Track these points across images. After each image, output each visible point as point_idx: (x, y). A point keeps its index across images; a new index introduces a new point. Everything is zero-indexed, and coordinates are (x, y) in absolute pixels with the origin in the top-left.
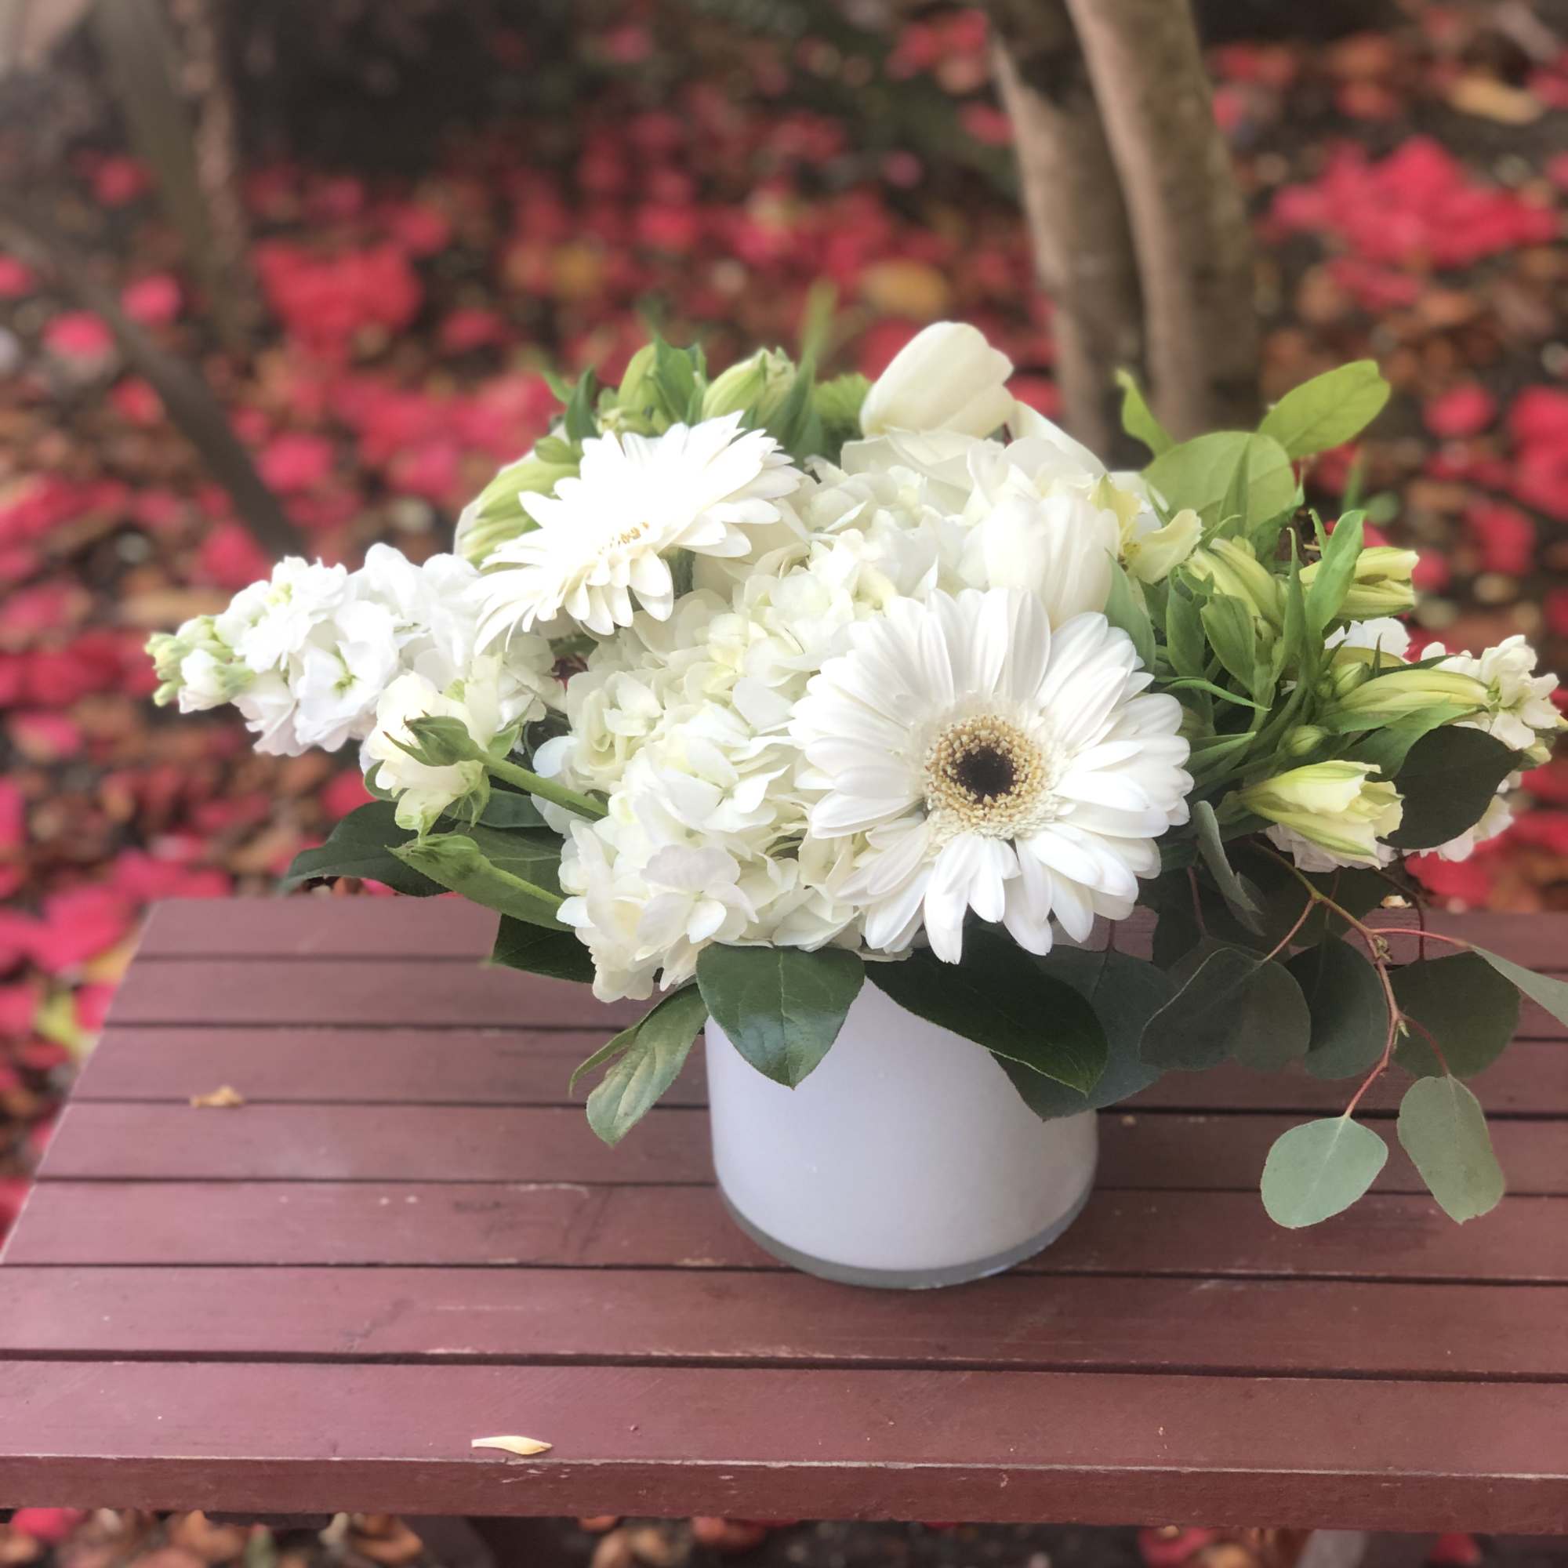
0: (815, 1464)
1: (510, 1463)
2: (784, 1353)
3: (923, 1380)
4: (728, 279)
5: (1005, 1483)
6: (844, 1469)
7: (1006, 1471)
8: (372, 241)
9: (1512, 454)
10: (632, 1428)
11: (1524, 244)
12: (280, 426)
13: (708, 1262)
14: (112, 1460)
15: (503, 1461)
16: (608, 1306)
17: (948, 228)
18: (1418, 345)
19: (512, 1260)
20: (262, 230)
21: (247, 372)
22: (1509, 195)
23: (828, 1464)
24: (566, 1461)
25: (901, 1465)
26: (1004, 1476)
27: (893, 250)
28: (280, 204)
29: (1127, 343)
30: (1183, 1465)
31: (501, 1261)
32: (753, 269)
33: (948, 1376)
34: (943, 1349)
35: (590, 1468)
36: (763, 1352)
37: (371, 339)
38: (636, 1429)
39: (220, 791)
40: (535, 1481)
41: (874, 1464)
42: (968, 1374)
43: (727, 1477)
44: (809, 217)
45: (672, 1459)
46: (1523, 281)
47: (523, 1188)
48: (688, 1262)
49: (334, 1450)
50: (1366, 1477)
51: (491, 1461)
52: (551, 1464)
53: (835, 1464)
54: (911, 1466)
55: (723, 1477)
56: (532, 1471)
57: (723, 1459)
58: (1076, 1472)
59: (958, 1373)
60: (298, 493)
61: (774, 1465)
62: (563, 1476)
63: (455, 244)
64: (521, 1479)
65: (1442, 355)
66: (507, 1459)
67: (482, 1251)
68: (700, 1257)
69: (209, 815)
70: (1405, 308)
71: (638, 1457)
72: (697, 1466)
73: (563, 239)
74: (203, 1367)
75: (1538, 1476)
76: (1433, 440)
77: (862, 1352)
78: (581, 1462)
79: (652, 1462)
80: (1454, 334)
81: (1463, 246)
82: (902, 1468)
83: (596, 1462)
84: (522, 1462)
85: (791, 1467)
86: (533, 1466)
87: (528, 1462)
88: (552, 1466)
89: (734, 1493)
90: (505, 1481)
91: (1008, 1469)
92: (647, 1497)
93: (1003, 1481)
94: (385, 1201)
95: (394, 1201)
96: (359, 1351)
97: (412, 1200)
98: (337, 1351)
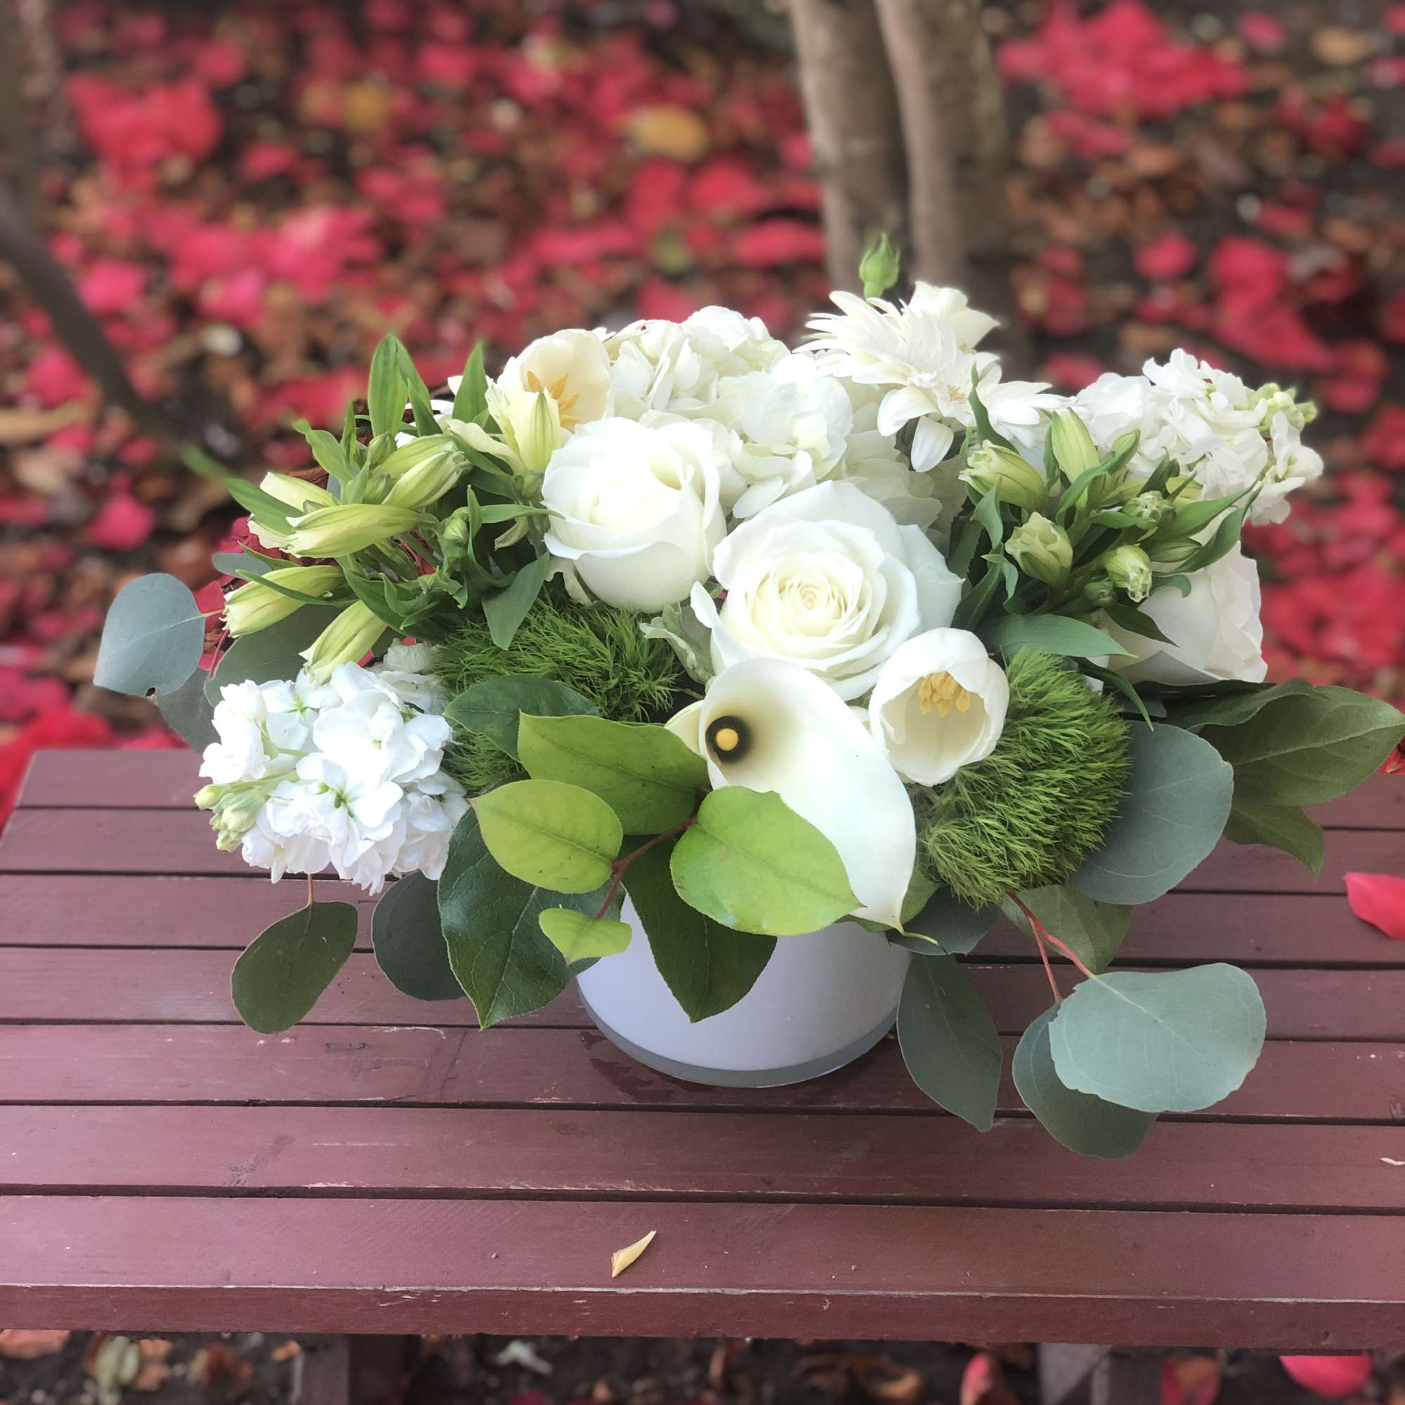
0: (660, 1290)
1: (388, 1290)
2: (628, 1187)
3: (754, 1213)
4: (505, 116)
5: (827, 1306)
6: (686, 1294)
7: (828, 1297)
8: (175, 75)
9: (1211, 299)
10: (493, 1256)
11: (1220, 98)
12: (94, 252)
13: (555, 1100)
14: (27, 1288)
15: (381, 1288)
16: (469, 1143)
17: (704, 71)
18: (1127, 194)
20: (72, 62)
21: (64, 199)
22: (1206, 49)
23: (671, 1291)
24: (437, 1288)
25: (736, 1291)
26: (827, 1300)
27: (654, 94)
28: (90, 38)
29: (892, 216)
30: (986, 1291)
32: (527, 108)
33: (776, 1209)
34: (769, 1183)
35: (456, 1295)
36: (608, 1186)
37: (177, 169)
38: (497, 1257)
39: (54, 604)
40: (408, 1304)
41: (711, 1291)
42: (792, 1206)
43: (581, 1302)
44: (578, 61)
45: (533, 1286)
46: (1220, 135)
47: (387, 1030)
48: (538, 1100)
49: (228, 1281)
50: (1144, 1301)
51: (370, 1288)
52: (424, 1290)
53: (678, 1290)
54: (744, 1292)
55: (577, 1302)
56: (407, 1296)
57: (579, 1286)
58: (891, 1297)
59: (783, 1205)
60: (115, 315)
61: (623, 1291)
62: (434, 1301)
63: (252, 78)
64: (397, 1303)
65: (1148, 203)
66: (384, 1287)
67: (352, 1090)
68: (548, 1096)
69: (45, 625)
70: (1117, 158)
71: (500, 1284)
72: (554, 1292)
73: (352, 78)
74: (105, 1200)
76: (1143, 284)
77: (696, 1187)
78: (450, 1288)
79: (514, 1289)
80: (1158, 184)
81: (1167, 98)
82: (736, 1294)
83: (464, 1289)
84: (398, 1289)
85: (637, 1293)
86: (408, 1292)
87: (403, 1289)
88: (425, 1292)
89: (587, 1314)
90: (382, 1305)
91: (831, 1295)
92: (508, 1318)
93: (826, 1304)
94: (261, 1042)
95: (269, 1043)
96: (246, 1185)
97: (286, 1041)
98: (226, 1186)
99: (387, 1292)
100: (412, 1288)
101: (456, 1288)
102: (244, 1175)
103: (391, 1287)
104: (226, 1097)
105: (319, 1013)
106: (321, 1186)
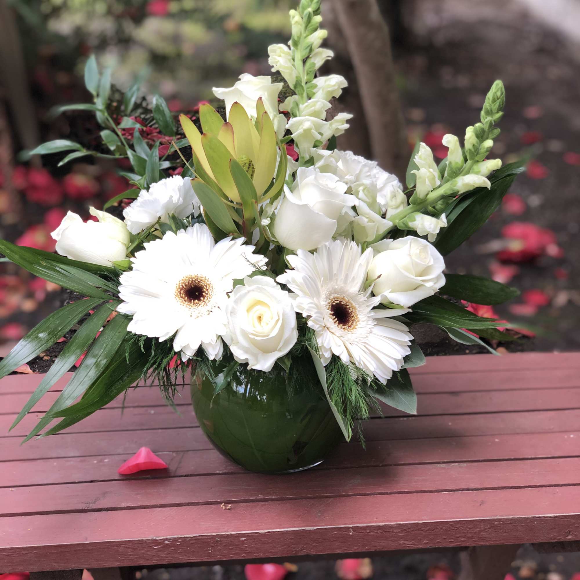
0: (278, 530)
2: (260, 497)
6: (289, 531)
13: (225, 471)
15: (154, 538)
23: (283, 530)
24: (180, 536)
30: (420, 521)
31: (144, 477)
35: (189, 539)
36: (251, 497)
40: (167, 547)
41: (300, 528)
42: (332, 499)
43: (243, 539)
49: (86, 540)
50: (489, 520)
51: (150, 538)
53: (285, 529)
54: (315, 528)
56: (166, 542)
59: (328, 499)
61: (262, 531)
62: (179, 543)
64: (162, 546)
66: (156, 537)
72: (231, 534)
75: (553, 515)
77: (290, 495)
78: (185, 536)
82: (312, 529)
84: (162, 538)
85: (268, 532)
86: (167, 539)
87: (165, 538)
88: (174, 538)
89: (246, 546)
90: (155, 548)
91: (353, 527)
92: (211, 551)
93: (351, 532)
94: (95, 462)
95: (99, 462)
96: (92, 508)
97: (106, 461)
98: (83, 509)
99: (157, 540)
100: (168, 537)
101: (188, 536)
102: (91, 505)
103: (159, 537)
104: (81, 480)
105: (120, 451)
106: (125, 506)
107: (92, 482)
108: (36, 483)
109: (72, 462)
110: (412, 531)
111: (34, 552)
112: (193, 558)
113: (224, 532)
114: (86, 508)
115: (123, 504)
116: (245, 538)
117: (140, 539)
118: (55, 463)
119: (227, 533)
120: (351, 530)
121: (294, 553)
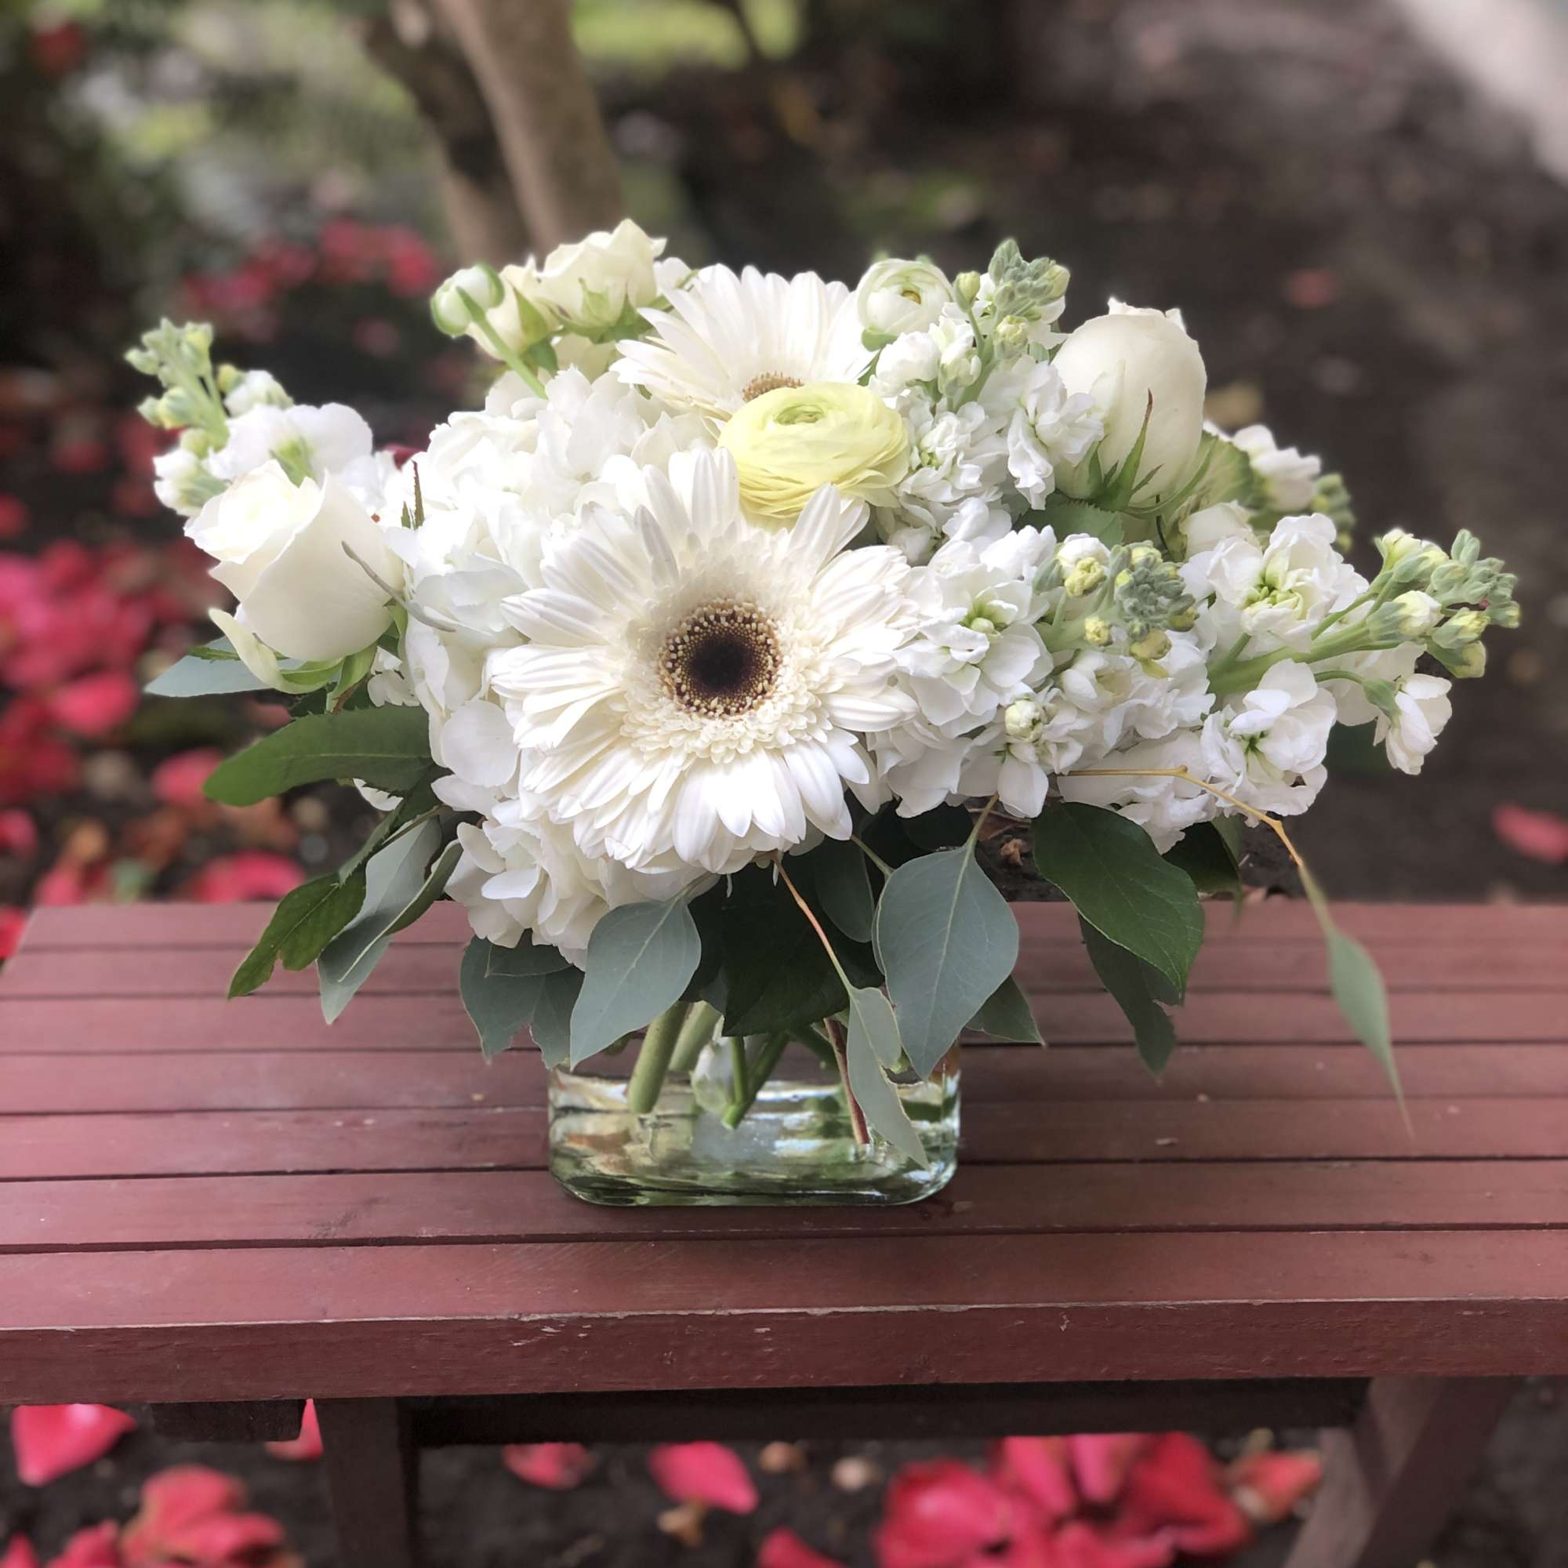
0: (862, 1309)
1: (525, 1319)
5: (1066, 1326)
7: (1066, 1311)
15: (516, 1317)
19: (491, 1164)
24: (586, 1315)
25: (954, 1308)
31: (478, 1165)
35: (611, 1323)
40: (550, 1343)
41: (924, 1308)
43: (763, 1330)
47: (489, 1111)
49: (325, 1315)
50: (1448, 1303)
51: (503, 1317)
52: (569, 1318)
53: (882, 1309)
54: (964, 1308)
55: (759, 1330)
56: (548, 1329)
57: (759, 1307)
58: (1142, 1309)
61: (816, 1311)
62: (582, 1335)
64: (534, 1340)
66: (521, 1315)
67: (455, 1158)
71: (663, 1309)
72: (732, 1315)
74: (161, 1254)
77: (892, 1224)
78: (602, 1315)
79: (682, 1312)
83: (619, 1315)
84: (538, 1317)
85: (835, 1313)
86: (549, 1322)
87: (544, 1317)
88: (572, 1320)
89: (770, 1350)
90: (516, 1344)
91: (1070, 1308)
92: (672, 1361)
93: (1062, 1324)
94: (339, 1124)
95: (348, 1124)
96: (336, 1237)
97: (369, 1122)
98: (312, 1238)
99: (523, 1322)
100: (555, 1316)
101: (609, 1315)
102: (333, 1229)
103: (528, 1315)
104: (302, 1168)
105: (406, 1099)
106: (430, 1236)
107: (331, 1172)
108: (176, 1171)
109: (276, 1123)
110: (1233, 1327)
111: (176, 1343)
112: (620, 1380)
113: (710, 1309)
114: (320, 1237)
115: (424, 1231)
116: (768, 1329)
117: (475, 1318)
118: (226, 1122)
119: (719, 1313)
120: (1064, 1317)
121: (902, 1376)
